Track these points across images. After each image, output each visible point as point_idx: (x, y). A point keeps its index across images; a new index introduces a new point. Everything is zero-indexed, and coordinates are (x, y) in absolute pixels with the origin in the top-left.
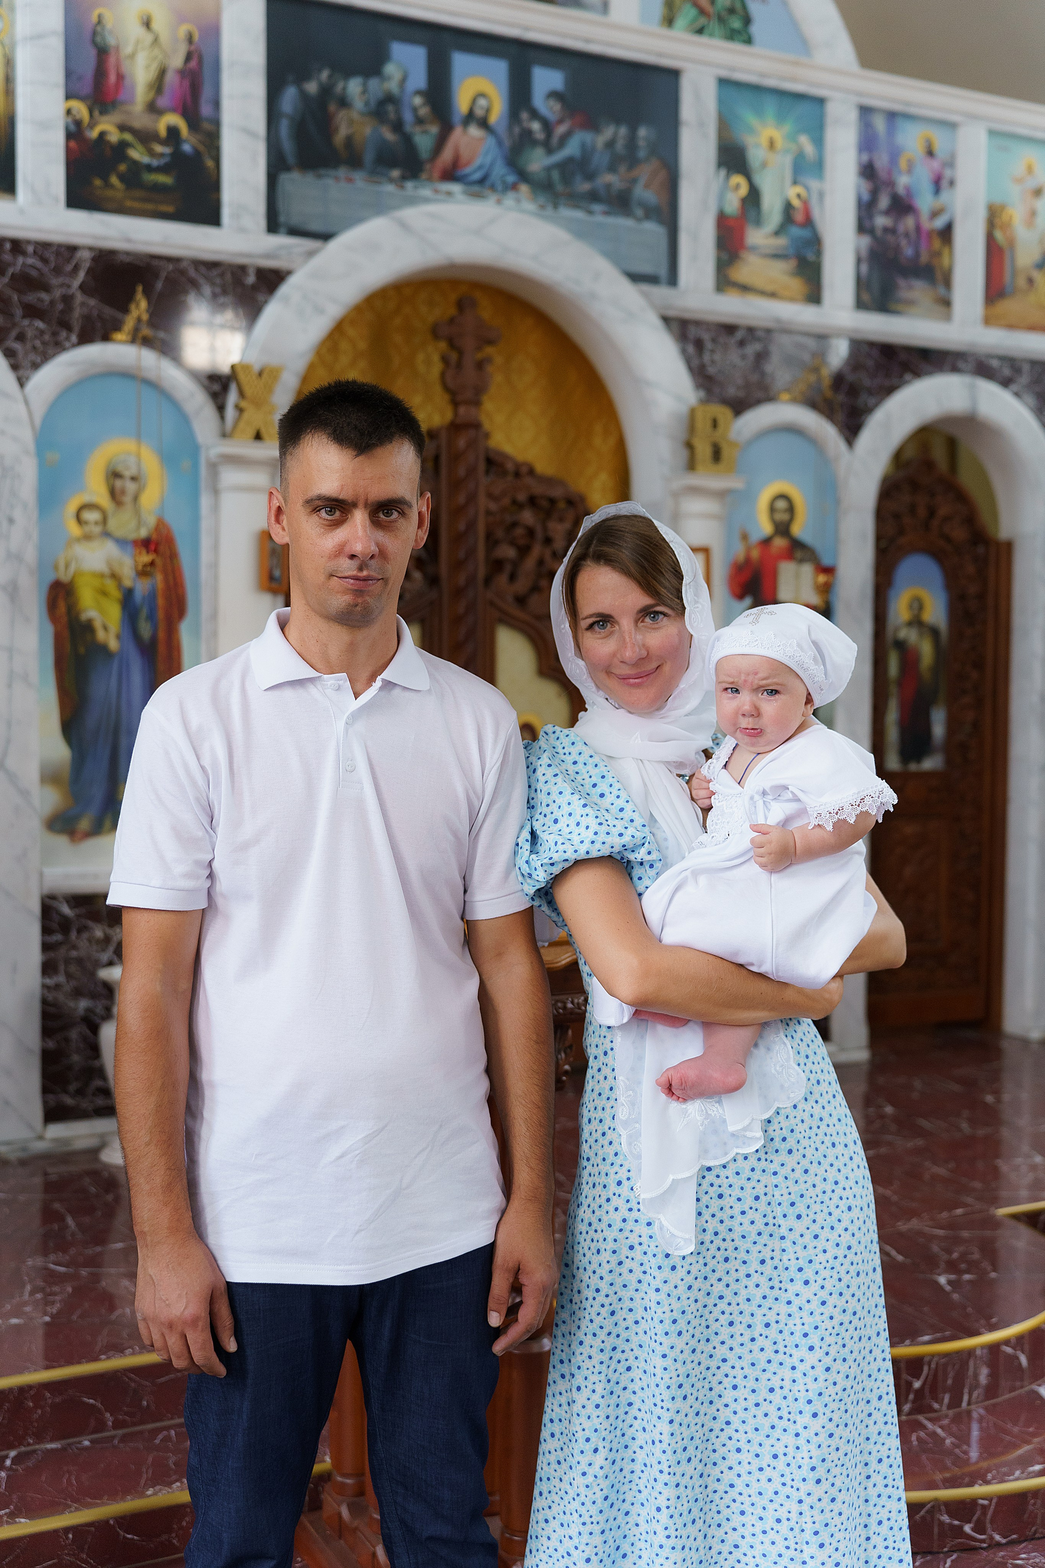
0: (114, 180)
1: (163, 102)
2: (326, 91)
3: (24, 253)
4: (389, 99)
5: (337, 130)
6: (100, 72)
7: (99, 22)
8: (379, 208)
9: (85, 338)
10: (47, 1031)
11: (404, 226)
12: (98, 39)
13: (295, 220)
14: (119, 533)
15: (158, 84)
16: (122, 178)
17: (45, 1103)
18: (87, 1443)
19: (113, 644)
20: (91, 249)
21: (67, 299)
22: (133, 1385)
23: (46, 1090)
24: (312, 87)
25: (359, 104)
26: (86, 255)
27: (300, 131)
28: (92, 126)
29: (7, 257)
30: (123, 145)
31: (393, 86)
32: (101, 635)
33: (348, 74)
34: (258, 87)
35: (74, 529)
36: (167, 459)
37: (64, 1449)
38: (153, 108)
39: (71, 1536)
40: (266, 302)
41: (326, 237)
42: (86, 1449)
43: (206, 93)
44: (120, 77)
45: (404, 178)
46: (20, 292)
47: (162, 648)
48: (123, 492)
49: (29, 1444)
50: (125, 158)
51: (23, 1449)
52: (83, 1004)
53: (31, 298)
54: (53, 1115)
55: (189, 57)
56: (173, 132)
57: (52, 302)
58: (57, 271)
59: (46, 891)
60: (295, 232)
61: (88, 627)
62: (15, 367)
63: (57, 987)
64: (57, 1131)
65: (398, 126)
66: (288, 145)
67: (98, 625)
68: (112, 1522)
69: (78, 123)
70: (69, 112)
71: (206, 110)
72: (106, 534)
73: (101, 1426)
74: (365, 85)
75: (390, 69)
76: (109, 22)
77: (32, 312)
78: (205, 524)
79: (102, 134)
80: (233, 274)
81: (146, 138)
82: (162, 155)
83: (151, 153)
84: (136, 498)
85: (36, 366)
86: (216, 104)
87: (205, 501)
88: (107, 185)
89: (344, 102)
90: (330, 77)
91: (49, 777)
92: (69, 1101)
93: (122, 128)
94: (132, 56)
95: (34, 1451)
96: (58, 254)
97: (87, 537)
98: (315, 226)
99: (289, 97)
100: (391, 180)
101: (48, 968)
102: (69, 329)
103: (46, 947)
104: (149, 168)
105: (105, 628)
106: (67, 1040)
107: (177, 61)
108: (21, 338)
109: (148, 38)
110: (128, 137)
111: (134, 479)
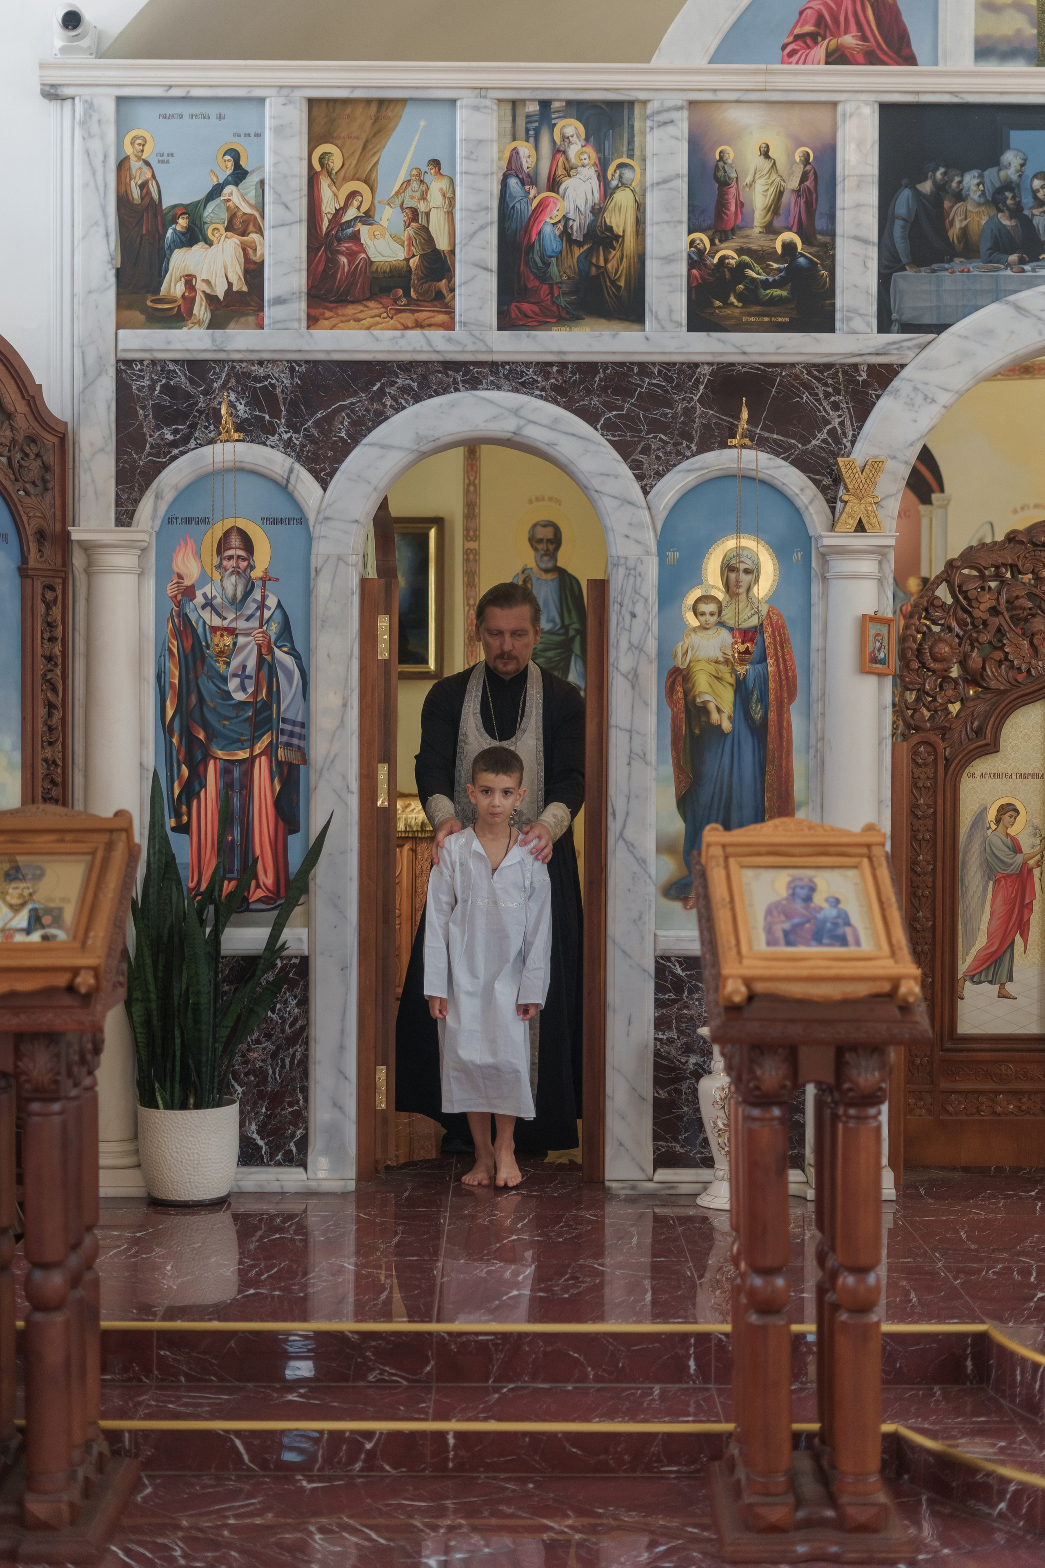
0: (733, 299)
1: (778, 223)
2: (941, 188)
3: (651, 375)
4: (1009, 185)
5: (952, 223)
6: (721, 204)
7: (721, 158)
8: (997, 295)
9: (704, 448)
10: (658, 1082)
11: (1018, 308)
12: (721, 174)
13: (908, 316)
14: (731, 623)
15: (775, 208)
16: (739, 298)
17: (656, 1149)
18: (570, 1388)
19: (727, 726)
20: (710, 364)
21: (688, 412)
22: (610, 1347)
23: (656, 1137)
24: (926, 187)
25: (975, 195)
26: (706, 370)
27: (914, 228)
28: (712, 255)
29: (636, 380)
30: (742, 266)
31: (1012, 173)
32: (715, 717)
33: (964, 169)
34: (872, 196)
35: (692, 621)
36: (780, 552)
37: (550, 1389)
38: (770, 230)
39: (527, 1440)
40: (878, 397)
41: (939, 328)
42: (569, 1391)
43: (822, 207)
44: (740, 205)
45: (1022, 261)
46: (645, 410)
47: (772, 729)
48: (738, 585)
49: (525, 1382)
50: (743, 278)
51: (520, 1384)
52: (693, 1059)
53: (655, 414)
54: (663, 1160)
55: (804, 178)
56: (789, 247)
57: (675, 416)
58: (679, 388)
59: (659, 953)
60: (907, 328)
61: (704, 710)
62: (639, 478)
63: (670, 1041)
64: (664, 1174)
65: (1017, 212)
66: (901, 246)
67: (712, 707)
68: (560, 1435)
69: (701, 252)
70: (692, 243)
71: (820, 224)
72: (721, 624)
73: (584, 1378)
74: (981, 176)
75: (1010, 157)
76: (731, 156)
77: (657, 426)
78: (817, 610)
79: (723, 259)
80: (845, 373)
81: (762, 257)
82: (779, 270)
83: (768, 270)
84: (749, 590)
85: (659, 475)
86: (832, 217)
87: (816, 589)
88: (727, 304)
89: (960, 197)
90: (944, 174)
91: (664, 847)
92: (679, 1149)
93: (740, 251)
94: (751, 185)
95: (527, 1387)
96: (681, 372)
97: (704, 628)
98: (927, 320)
99: (904, 200)
100: (1008, 265)
101: (660, 1024)
102: (690, 439)
103: (659, 1004)
104: (766, 284)
105: (719, 710)
106: (678, 1091)
107: (794, 183)
108: (646, 451)
109: (768, 165)
110: (746, 258)
111: (747, 571)
